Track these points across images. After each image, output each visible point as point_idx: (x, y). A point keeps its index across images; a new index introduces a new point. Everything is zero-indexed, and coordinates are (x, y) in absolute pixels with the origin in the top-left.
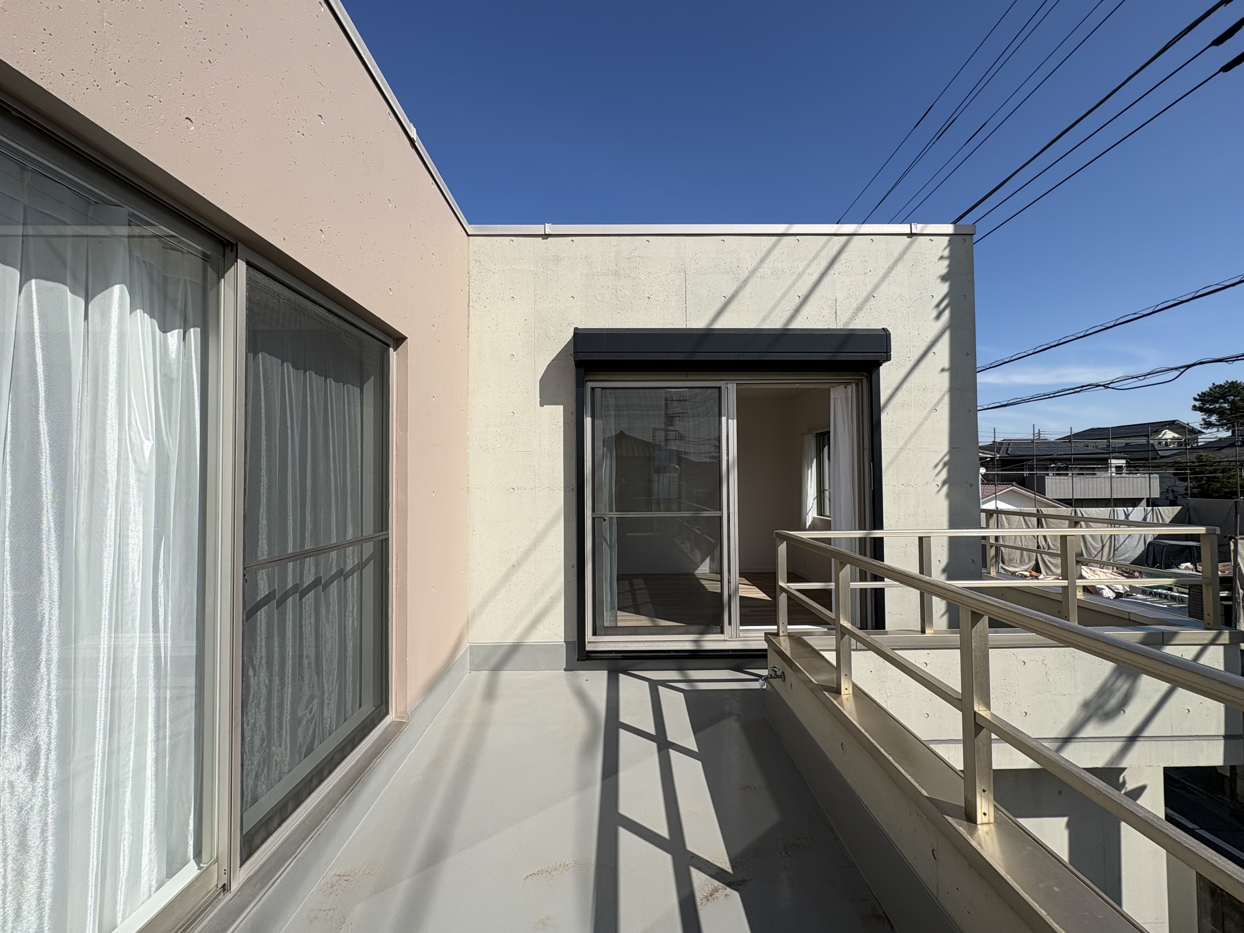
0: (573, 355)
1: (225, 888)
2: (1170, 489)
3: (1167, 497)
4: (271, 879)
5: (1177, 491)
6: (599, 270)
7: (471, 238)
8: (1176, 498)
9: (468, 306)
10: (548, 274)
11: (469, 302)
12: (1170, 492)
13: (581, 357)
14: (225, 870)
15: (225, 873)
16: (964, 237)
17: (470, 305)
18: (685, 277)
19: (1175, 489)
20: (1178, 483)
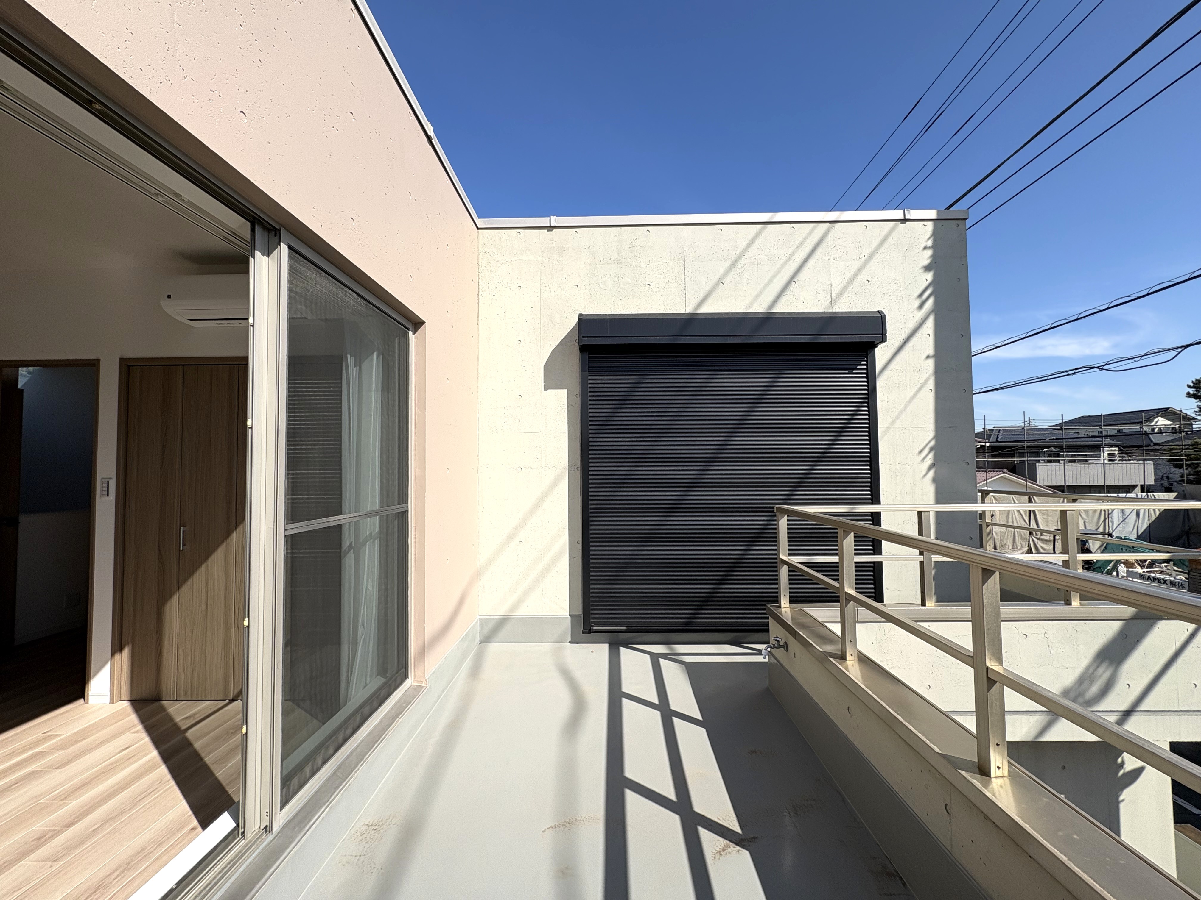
0: (577, 341)
1: (267, 829)
2: (1165, 475)
3: (1162, 484)
4: (308, 823)
5: (1171, 478)
6: (602, 259)
7: (480, 231)
8: (1172, 485)
9: (478, 295)
10: (553, 264)
11: (479, 291)
12: (1165, 479)
13: (586, 342)
14: (267, 812)
15: (267, 816)
16: (957, 222)
17: (480, 294)
18: (684, 264)
19: (1170, 476)
20: (1173, 469)
